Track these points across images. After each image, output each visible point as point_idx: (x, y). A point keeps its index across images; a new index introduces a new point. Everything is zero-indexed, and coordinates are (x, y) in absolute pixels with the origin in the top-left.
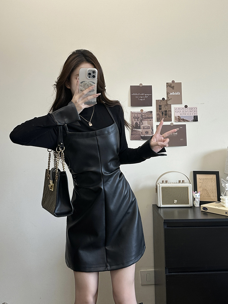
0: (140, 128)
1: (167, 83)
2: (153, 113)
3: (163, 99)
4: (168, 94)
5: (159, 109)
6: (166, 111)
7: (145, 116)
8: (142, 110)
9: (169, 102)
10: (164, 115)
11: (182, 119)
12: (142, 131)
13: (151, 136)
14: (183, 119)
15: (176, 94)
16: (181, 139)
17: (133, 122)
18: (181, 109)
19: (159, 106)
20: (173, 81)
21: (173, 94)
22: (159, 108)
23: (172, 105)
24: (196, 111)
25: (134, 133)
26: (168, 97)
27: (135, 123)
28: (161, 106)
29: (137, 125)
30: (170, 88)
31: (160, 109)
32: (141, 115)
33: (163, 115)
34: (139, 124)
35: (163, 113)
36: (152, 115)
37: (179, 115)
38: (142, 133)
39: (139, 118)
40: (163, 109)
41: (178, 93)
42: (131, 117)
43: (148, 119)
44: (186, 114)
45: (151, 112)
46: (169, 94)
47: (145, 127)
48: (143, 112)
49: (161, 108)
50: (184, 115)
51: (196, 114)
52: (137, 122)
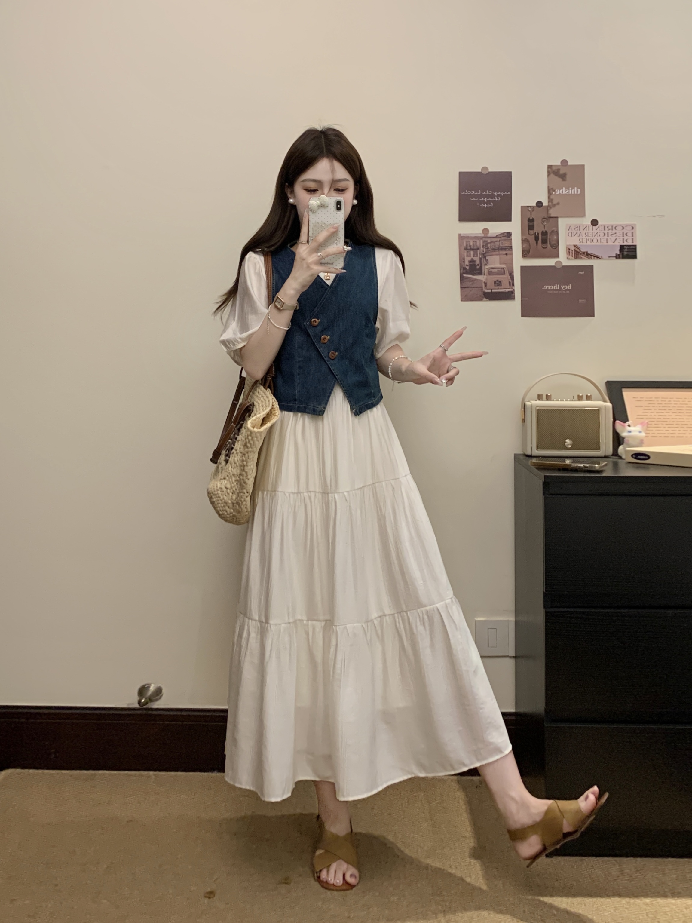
0: (480, 273)
1: (550, 167)
2: (513, 237)
3: (539, 204)
4: (551, 192)
5: (528, 230)
6: (545, 233)
7: (492, 244)
8: (486, 231)
9: (553, 213)
11: (584, 253)
12: (487, 279)
13: (507, 290)
14: (587, 252)
15: (571, 192)
16: (581, 301)
17: (464, 259)
18: (582, 228)
19: (529, 220)
20: (564, 162)
21: (563, 191)
22: (529, 226)
23: (560, 220)
25: (468, 284)
26: (550, 200)
27: (470, 262)
28: (533, 220)
29: (475, 266)
30: (557, 178)
31: (531, 227)
32: (484, 242)
33: (537, 243)
34: (478, 262)
35: (537, 239)
36: (511, 243)
37: (578, 243)
38: (486, 283)
39: (478, 249)
40: (538, 228)
41: (576, 191)
42: (460, 246)
43: (501, 252)
44: (595, 241)
45: (509, 235)
46: (554, 191)
47: (494, 271)
48: (488, 236)
49: (533, 226)
50: (589, 243)
52: (475, 259)
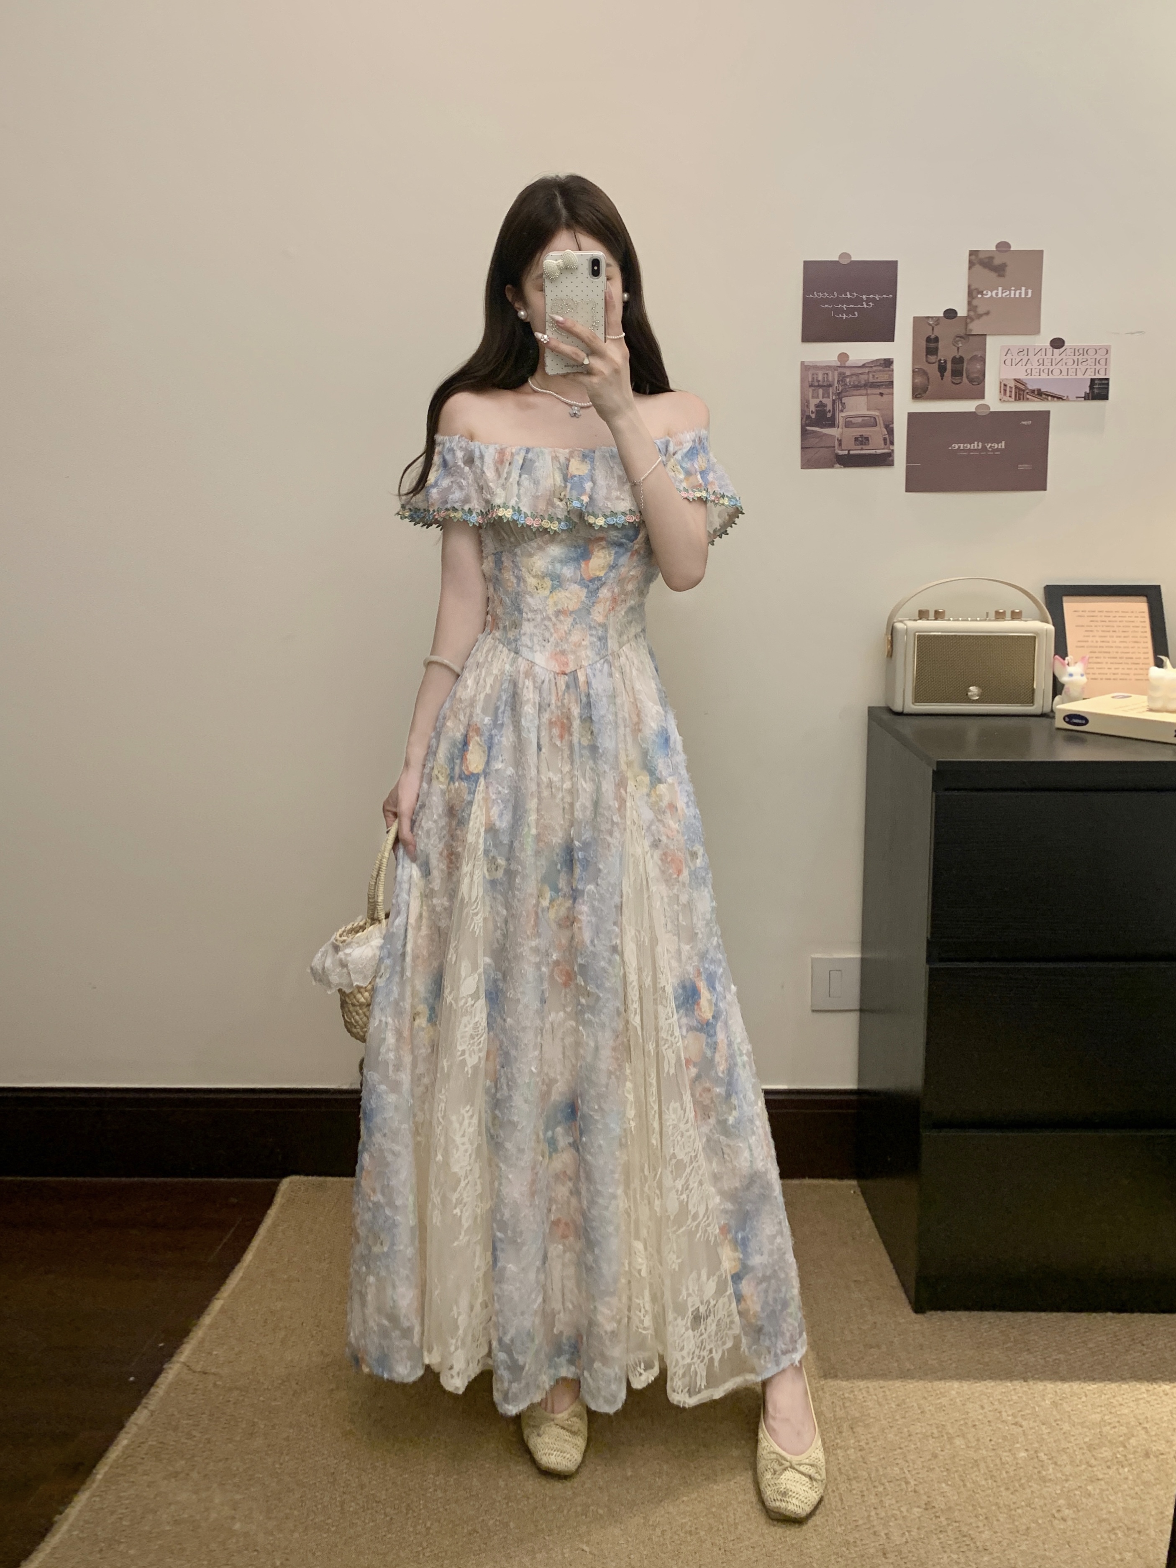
0: (832, 424)
1: (973, 254)
2: (896, 366)
3: (951, 313)
4: (975, 293)
5: (927, 355)
6: (958, 360)
7: (855, 378)
8: (843, 356)
9: (976, 328)
10: (948, 373)
11: (1033, 391)
12: (842, 434)
13: (879, 451)
14: (1040, 390)
15: (1014, 294)
16: (1022, 467)
18: (1031, 353)
20: (1003, 246)
21: (999, 293)
22: (927, 348)
23: (989, 339)
24: (1102, 361)
25: (812, 441)
26: (971, 307)
27: (817, 406)
28: (936, 340)
29: (824, 413)
30: (986, 271)
31: (931, 351)
33: (942, 376)
34: (829, 407)
36: (892, 376)
37: (1022, 376)
38: (840, 441)
40: (946, 352)
41: (1023, 292)
43: (870, 391)
44: (1056, 372)
45: (888, 363)
46: (980, 293)
47: (855, 420)
49: (937, 349)
50: (1044, 376)
51: (1102, 371)
52: (825, 401)
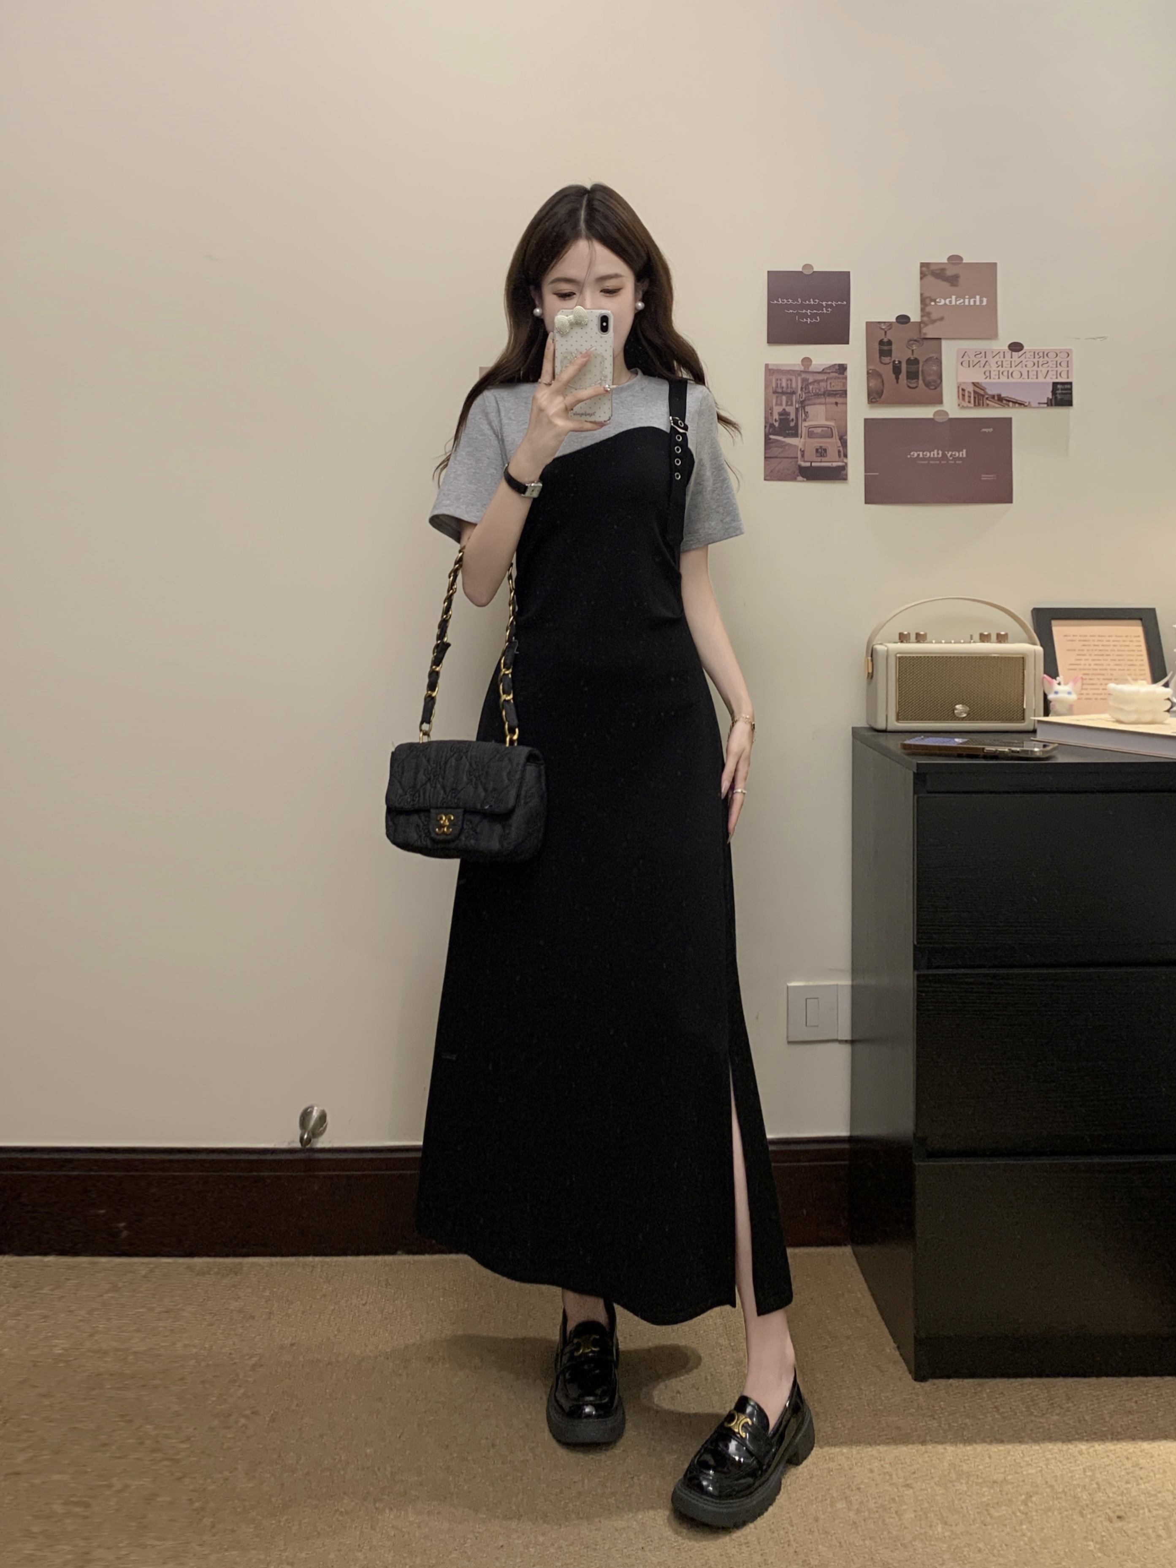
0: (795, 434)
2: (849, 372)
3: (903, 318)
4: (928, 301)
5: (880, 357)
6: (912, 362)
7: (816, 386)
8: (807, 361)
9: (930, 332)
11: (993, 397)
12: (805, 444)
14: (999, 396)
16: (984, 477)
18: (989, 355)
19: (882, 343)
22: (881, 350)
23: (944, 343)
24: (1064, 364)
25: (776, 451)
26: (924, 313)
27: (780, 414)
28: (888, 343)
29: (788, 421)
31: (886, 353)
32: (803, 380)
34: (793, 416)
35: (897, 370)
36: (845, 383)
37: (980, 380)
38: (803, 451)
39: (794, 393)
40: (900, 355)
42: (766, 387)
43: (827, 400)
44: (1016, 375)
45: (841, 369)
46: (934, 300)
47: (816, 430)
48: (812, 369)
49: (889, 351)
50: (1003, 379)
51: (1064, 375)
52: (788, 409)
